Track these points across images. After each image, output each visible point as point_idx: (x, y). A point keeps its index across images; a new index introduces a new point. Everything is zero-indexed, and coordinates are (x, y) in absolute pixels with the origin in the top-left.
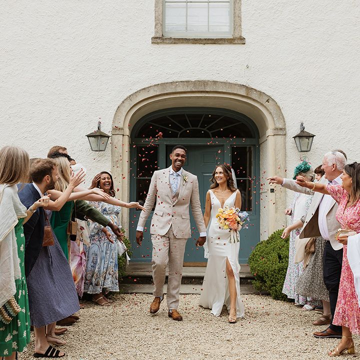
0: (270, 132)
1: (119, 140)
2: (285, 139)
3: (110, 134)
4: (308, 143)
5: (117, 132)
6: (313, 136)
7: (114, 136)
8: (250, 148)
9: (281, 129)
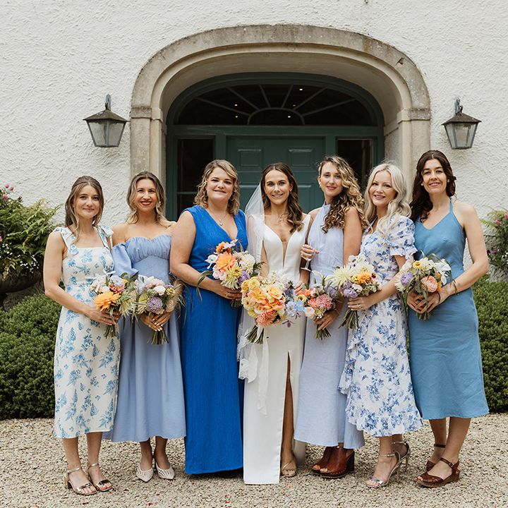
0: (404, 115)
1: (143, 128)
2: (429, 127)
3: (127, 118)
4: (468, 133)
5: (141, 114)
6: (477, 122)
7: (135, 121)
8: (367, 142)
9: (422, 110)
